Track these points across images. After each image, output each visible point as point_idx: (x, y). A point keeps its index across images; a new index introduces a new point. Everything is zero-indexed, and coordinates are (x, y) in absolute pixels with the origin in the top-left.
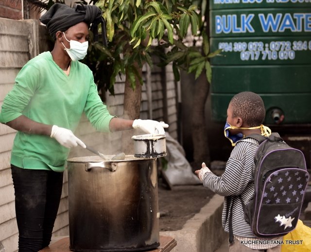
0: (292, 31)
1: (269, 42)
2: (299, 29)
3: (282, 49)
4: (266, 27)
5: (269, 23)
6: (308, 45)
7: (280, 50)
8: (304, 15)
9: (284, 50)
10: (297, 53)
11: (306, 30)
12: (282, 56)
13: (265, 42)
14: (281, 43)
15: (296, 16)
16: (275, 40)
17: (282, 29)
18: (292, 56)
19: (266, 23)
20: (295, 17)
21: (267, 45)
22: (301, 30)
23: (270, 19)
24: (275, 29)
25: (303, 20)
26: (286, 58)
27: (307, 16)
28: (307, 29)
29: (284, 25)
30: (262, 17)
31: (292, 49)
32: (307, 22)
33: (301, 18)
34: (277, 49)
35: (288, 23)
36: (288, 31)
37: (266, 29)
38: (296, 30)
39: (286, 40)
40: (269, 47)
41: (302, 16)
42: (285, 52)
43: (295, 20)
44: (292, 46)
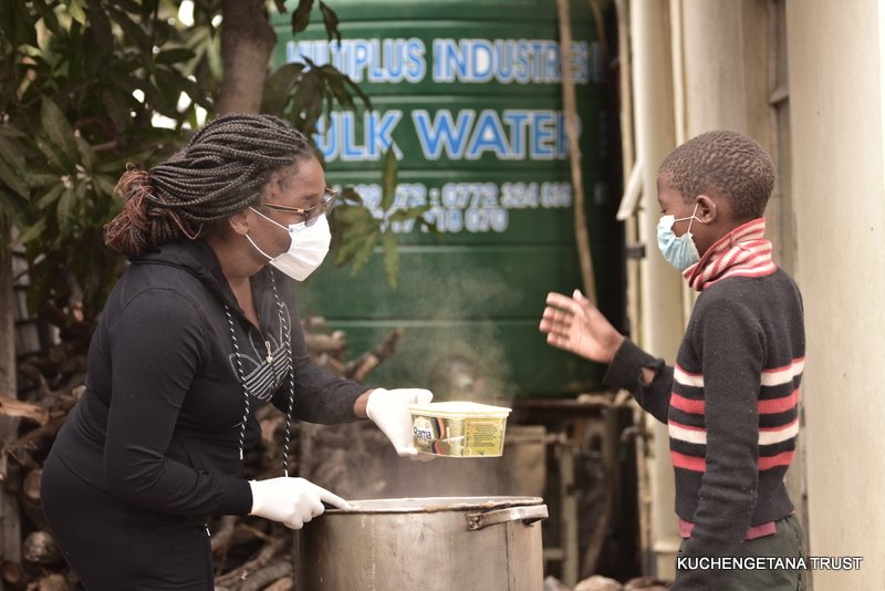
0: (501, 156)
1: (438, 184)
2: (518, 151)
3: (474, 204)
4: (432, 146)
5: (440, 134)
6: (539, 193)
7: (468, 206)
8: (530, 116)
9: (480, 206)
10: (513, 214)
11: (534, 156)
12: (474, 222)
13: (430, 184)
14: (472, 188)
15: (510, 117)
16: (457, 181)
17: (474, 151)
18: (499, 221)
19: (432, 135)
20: (508, 121)
21: (434, 193)
22: (521, 156)
23: (444, 125)
24: (455, 151)
25: (528, 127)
26: (484, 227)
27: (537, 119)
28: (538, 151)
29: (480, 141)
30: (421, 118)
31: (500, 204)
32: (538, 134)
33: (523, 123)
34: (462, 203)
35: (489, 135)
36: (489, 155)
37: (432, 151)
38: (510, 153)
39: (484, 181)
40: (440, 198)
41: (525, 117)
42: (482, 212)
43: (507, 129)
44: (500, 195)
